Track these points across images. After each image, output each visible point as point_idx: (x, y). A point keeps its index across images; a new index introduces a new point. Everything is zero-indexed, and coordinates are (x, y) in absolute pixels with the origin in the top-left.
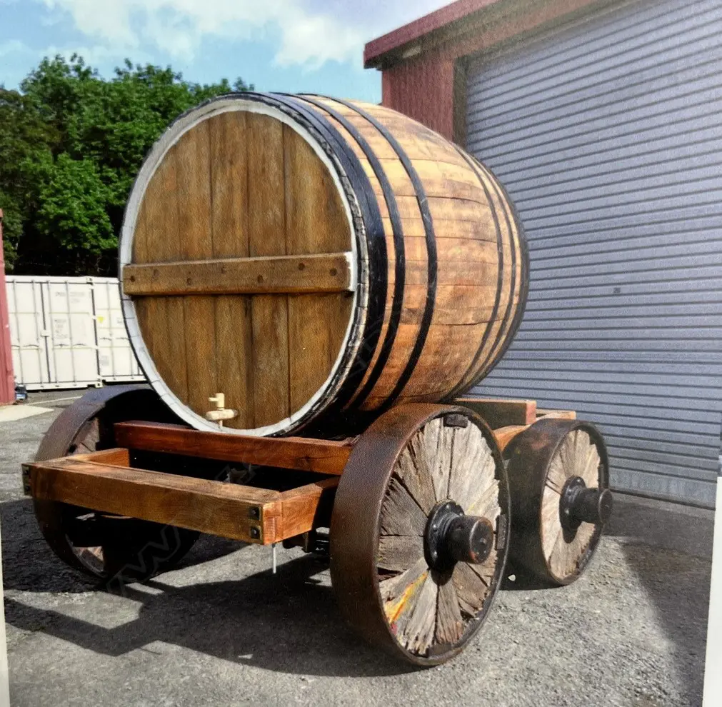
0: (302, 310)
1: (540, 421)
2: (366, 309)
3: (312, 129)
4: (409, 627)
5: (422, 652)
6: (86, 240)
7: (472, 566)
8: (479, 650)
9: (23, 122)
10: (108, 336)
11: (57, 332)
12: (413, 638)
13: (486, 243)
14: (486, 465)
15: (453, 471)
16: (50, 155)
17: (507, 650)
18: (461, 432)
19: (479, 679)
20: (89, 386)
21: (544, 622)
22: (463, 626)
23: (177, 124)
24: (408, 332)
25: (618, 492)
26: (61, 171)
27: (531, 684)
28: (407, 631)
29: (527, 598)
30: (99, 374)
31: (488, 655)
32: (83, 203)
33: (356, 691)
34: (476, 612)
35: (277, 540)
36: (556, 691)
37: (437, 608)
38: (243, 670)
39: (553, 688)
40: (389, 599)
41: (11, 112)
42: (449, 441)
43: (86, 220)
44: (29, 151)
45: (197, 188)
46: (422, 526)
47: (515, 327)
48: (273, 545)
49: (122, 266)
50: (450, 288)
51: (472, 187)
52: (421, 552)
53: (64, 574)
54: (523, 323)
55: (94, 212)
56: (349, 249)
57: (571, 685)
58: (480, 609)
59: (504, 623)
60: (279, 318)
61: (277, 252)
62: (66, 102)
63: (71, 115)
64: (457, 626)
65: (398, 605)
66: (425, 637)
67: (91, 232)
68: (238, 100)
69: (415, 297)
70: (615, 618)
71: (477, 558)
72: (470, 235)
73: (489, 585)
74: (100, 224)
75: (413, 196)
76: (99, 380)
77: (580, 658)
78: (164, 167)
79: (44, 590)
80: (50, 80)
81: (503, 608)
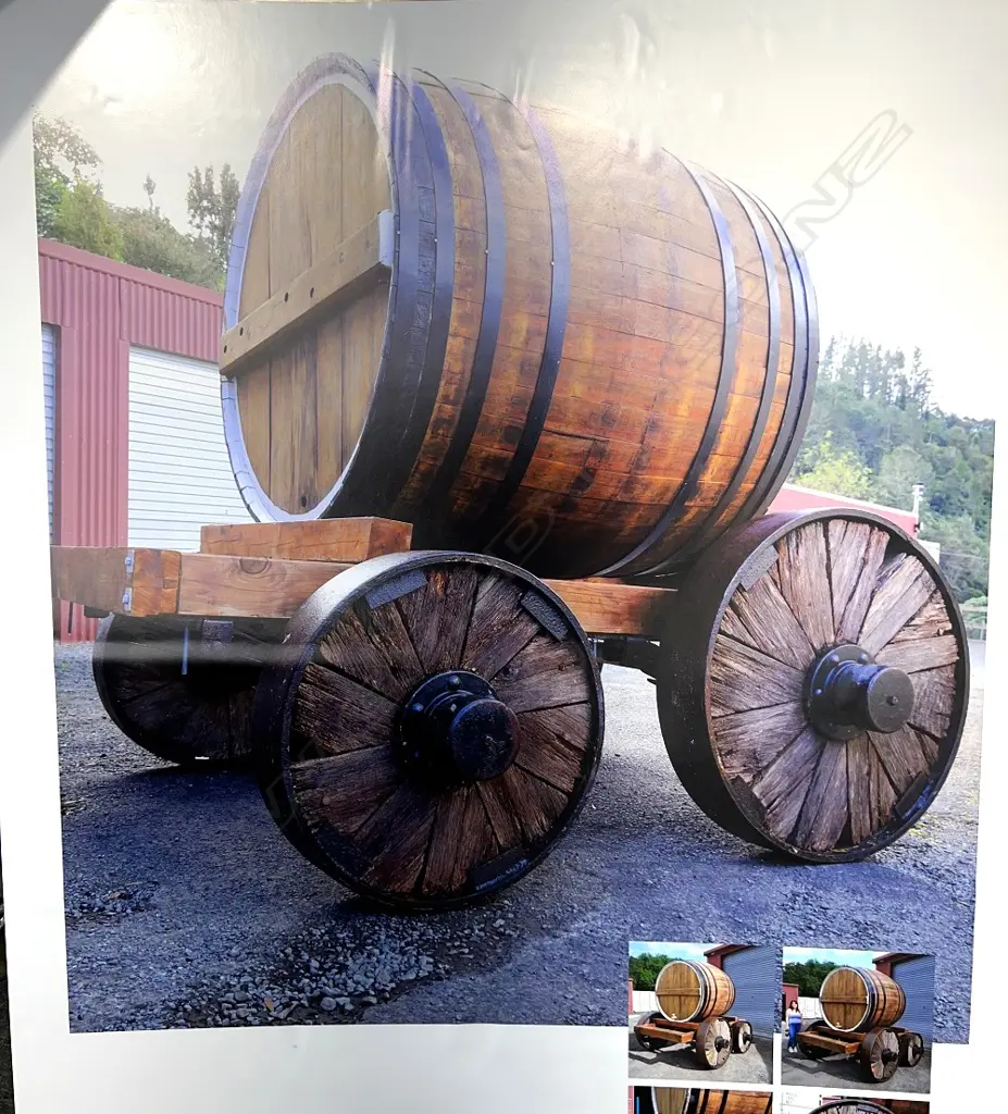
24: (712, 1003)
45: (836, 983)
69: (713, 997)
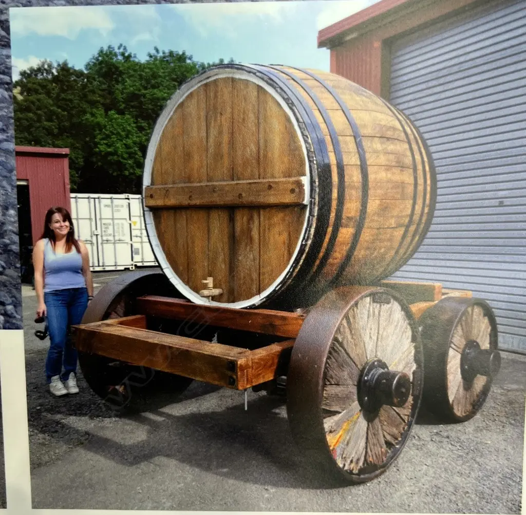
0: (269, 219)
1: (445, 298)
2: (316, 217)
3: (279, 90)
4: (345, 453)
5: (356, 471)
6: (126, 169)
7: (394, 408)
8: (398, 470)
9: (86, 90)
10: (139, 235)
11: (105, 231)
12: (349, 461)
13: (404, 169)
14: (405, 332)
15: (380, 337)
16: (102, 112)
17: (420, 471)
18: (386, 307)
19: (398, 493)
20: (126, 269)
21: (448, 449)
22: (387, 452)
23: (183, 87)
24: (346, 233)
25: (503, 350)
26: (110, 123)
27: (438, 498)
28: (344, 456)
29: (435, 431)
30: (132, 260)
31: (406, 474)
32: (125, 144)
33: (305, 500)
34: (396, 441)
35: (248, 386)
36: (457, 505)
37: (367, 438)
38: (223, 480)
39: (455, 501)
40: (331, 432)
41: (78, 83)
42: (377, 313)
43: (126, 156)
44: (89, 110)
45: (196, 132)
46: (356, 378)
47: (426, 229)
48: (245, 390)
49: (144, 187)
50: (378, 202)
51: (394, 129)
52: (355, 397)
53: (99, 404)
54: (432, 226)
55: (132, 150)
56: (304, 175)
57: (469, 500)
58: (400, 439)
59: (418, 449)
60: (253, 223)
61: (252, 177)
62: (115, 76)
63: (118, 85)
64: (382, 452)
65: (338, 436)
66: (358, 460)
67: (129, 164)
68: (226, 69)
69: (352, 207)
70: (502, 447)
71: (398, 402)
72: (394, 164)
73: (406, 421)
74: (136, 159)
75: (351, 136)
76: (132, 265)
77: (476, 479)
78: (174, 117)
79: (85, 415)
80: (105, 62)
81: (417, 438)
